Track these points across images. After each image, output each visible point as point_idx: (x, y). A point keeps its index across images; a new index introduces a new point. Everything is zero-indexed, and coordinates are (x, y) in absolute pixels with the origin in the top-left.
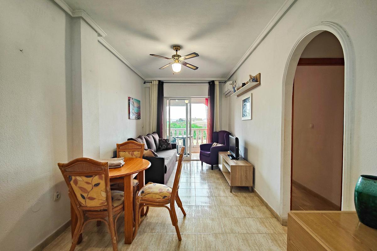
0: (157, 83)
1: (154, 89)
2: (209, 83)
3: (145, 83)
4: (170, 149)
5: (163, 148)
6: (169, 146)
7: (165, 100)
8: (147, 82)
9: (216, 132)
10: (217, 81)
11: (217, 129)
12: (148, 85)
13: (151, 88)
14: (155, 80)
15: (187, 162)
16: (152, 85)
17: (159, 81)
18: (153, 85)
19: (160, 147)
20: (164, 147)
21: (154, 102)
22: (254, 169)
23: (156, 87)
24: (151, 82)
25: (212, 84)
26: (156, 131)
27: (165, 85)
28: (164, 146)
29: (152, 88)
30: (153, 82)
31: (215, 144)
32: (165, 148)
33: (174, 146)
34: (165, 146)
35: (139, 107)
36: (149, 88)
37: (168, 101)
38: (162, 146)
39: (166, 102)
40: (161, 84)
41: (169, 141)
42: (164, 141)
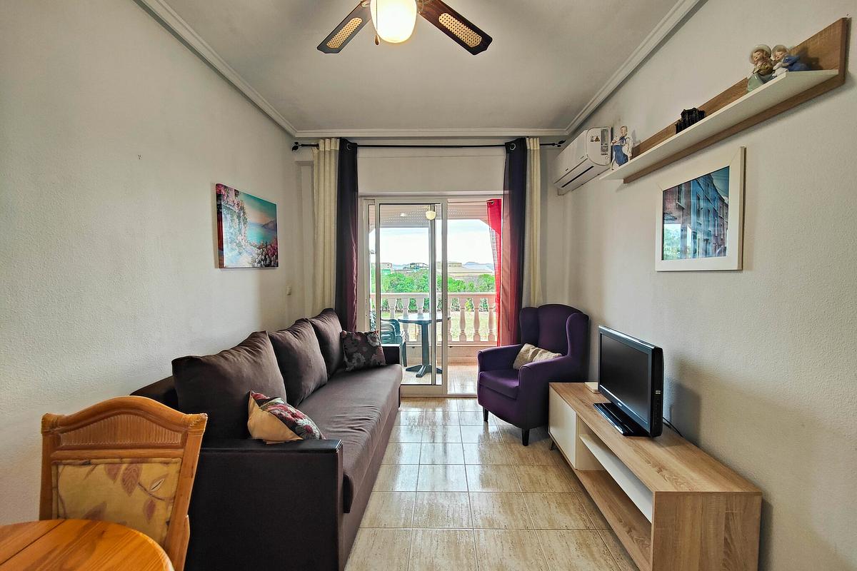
0: (335, 146)
1: (327, 168)
2: (507, 146)
3: (295, 148)
4: (378, 367)
5: (355, 363)
6: (374, 357)
7: (362, 205)
8: (303, 145)
9: (530, 309)
10: (533, 137)
11: (535, 297)
12: (307, 155)
13: (315, 163)
14: (330, 138)
15: (433, 403)
16: (319, 153)
17: (343, 141)
18: (322, 155)
19: (346, 359)
20: (358, 360)
21: (327, 212)
22: (765, 510)
23: (333, 160)
24: (317, 146)
25: (516, 151)
26: (333, 306)
27: (362, 155)
28: (359, 358)
29: (319, 166)
30: (321, 142)
31: (527, 351)
32: (362, 364)
33: (393, 357)
34: (363, 359)
35: (271, 225)
36: (311, 164)
37: (372, 208)
38: (350, 357)
39: (366, 211)
40: (348, 152)
41: (374, 339)
42: (359, 339)
